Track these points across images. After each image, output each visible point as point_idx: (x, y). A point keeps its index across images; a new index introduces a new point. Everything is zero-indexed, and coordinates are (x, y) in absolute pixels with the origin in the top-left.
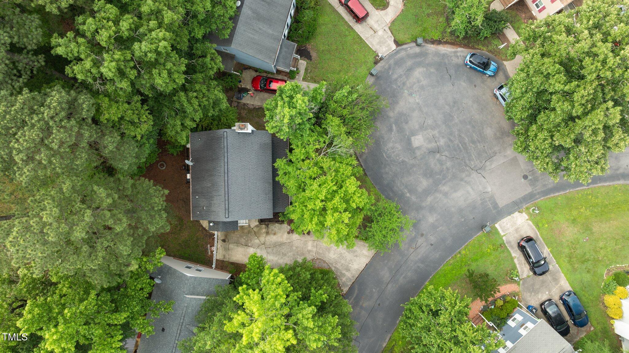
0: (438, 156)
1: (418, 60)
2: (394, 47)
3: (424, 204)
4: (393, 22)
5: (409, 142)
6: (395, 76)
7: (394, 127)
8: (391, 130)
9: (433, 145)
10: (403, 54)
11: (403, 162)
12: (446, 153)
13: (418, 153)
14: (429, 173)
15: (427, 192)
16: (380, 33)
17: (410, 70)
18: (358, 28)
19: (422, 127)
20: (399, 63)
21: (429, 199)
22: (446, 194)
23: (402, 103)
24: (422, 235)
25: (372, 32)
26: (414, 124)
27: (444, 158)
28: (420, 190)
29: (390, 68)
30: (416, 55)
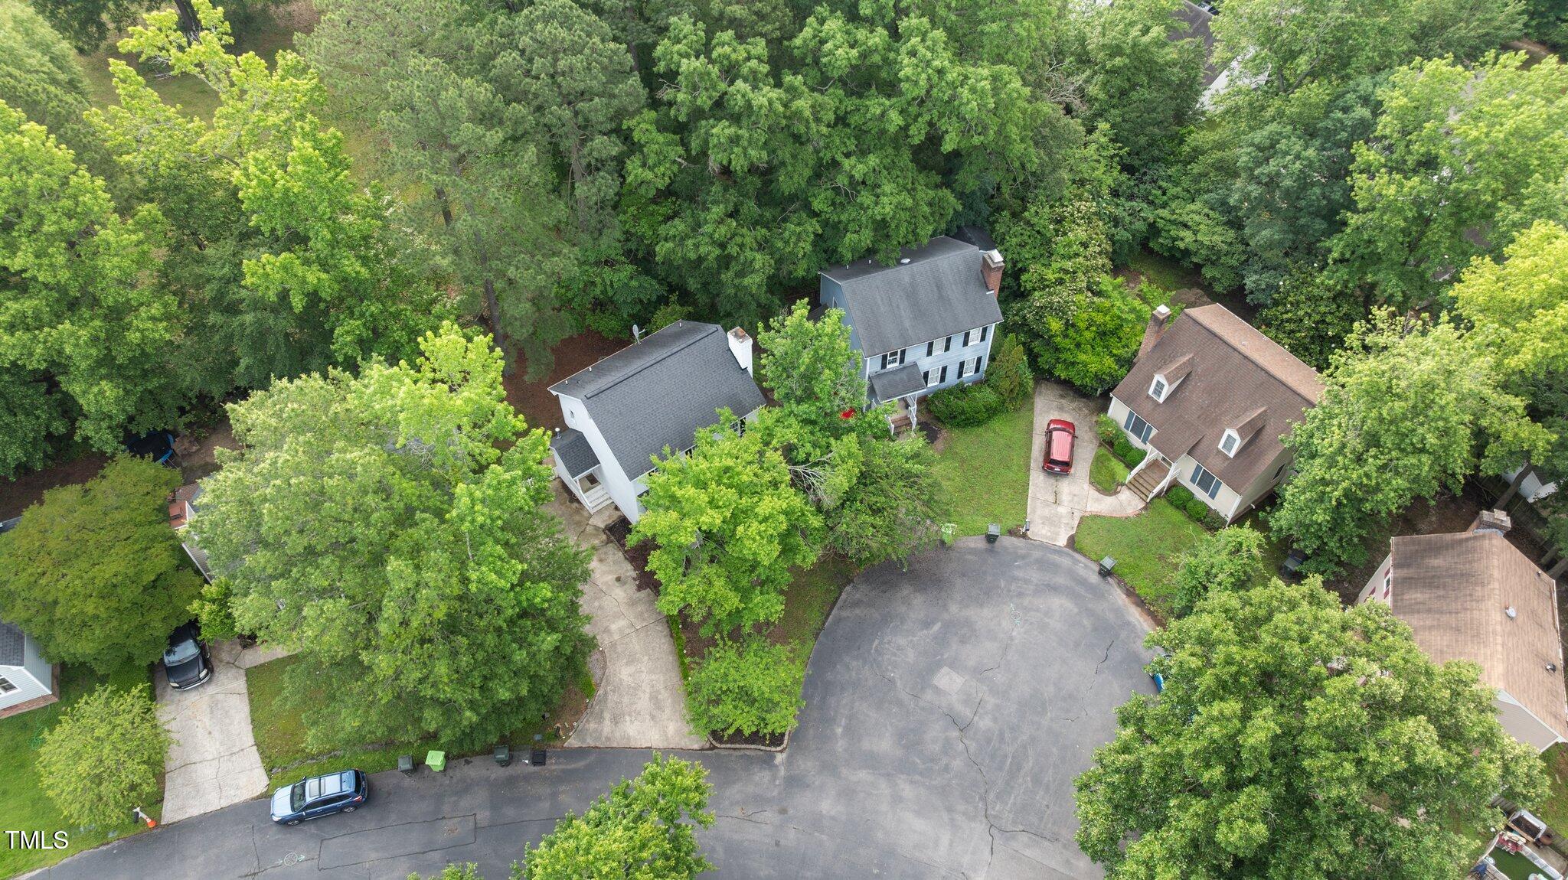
0: (955, 734)
1: (1079, 589)
2: (1062, 541)
3: (844, 771)
4: (1096, 517)
5: (933, 668)
6: (1020, 574)
7: (937, 627)
8: (927, 624)
9: (966, 712)
10: (1065, 562)
11: (891, 681)
12: (973, 746)
13: (928, 696)
14: (910, 739)
15: (872, 761)
16: (1062, 510)
17: (1054, 589)
18: (1038, 480)
19: (979, 672)
20: (1044, 565)
21: (863, 775)
22: (897, 800)
23: (987, 612)
24: (783, 811)
25: (1052, 499)
26: (972, 654)
27: (961, 746)
28: (866, 745)
29: (1023, 557)
30: (1083, 582)
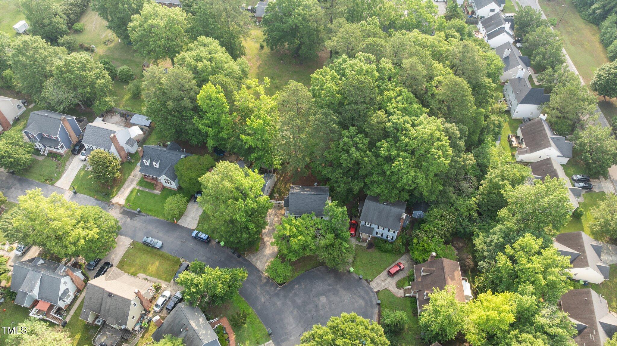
0: (314, 310)
1: (369, 303)
2: (376, 290)
3: (287, 300)
4: (389, 291)
5: (322, 294)
6: (359, 290)
7: (331, 287)
8: (329, 285)
9: (320, 307)
10: (372, 295)
11: (312, 291)
12: (315, 314)
13: (316, 299)
14: (305, 304)
15: (294, 302)
16: (383, 284)
17: (363, 298)
18: (385, 273)
19: (331, 302)
20: (367, 293)
21: (290, 303)
22: (292, 312)
23: (344, 292)
24: (270, 298)
25: (383, 279)
26: (332, 298)
27: (313, 313)
28: (296, 298)
29: (364, 287)
30: (371, 302)
